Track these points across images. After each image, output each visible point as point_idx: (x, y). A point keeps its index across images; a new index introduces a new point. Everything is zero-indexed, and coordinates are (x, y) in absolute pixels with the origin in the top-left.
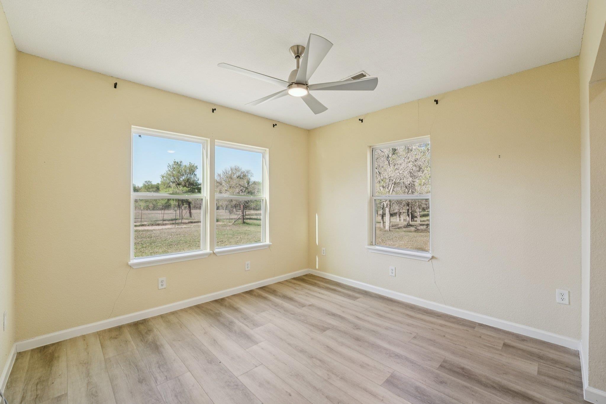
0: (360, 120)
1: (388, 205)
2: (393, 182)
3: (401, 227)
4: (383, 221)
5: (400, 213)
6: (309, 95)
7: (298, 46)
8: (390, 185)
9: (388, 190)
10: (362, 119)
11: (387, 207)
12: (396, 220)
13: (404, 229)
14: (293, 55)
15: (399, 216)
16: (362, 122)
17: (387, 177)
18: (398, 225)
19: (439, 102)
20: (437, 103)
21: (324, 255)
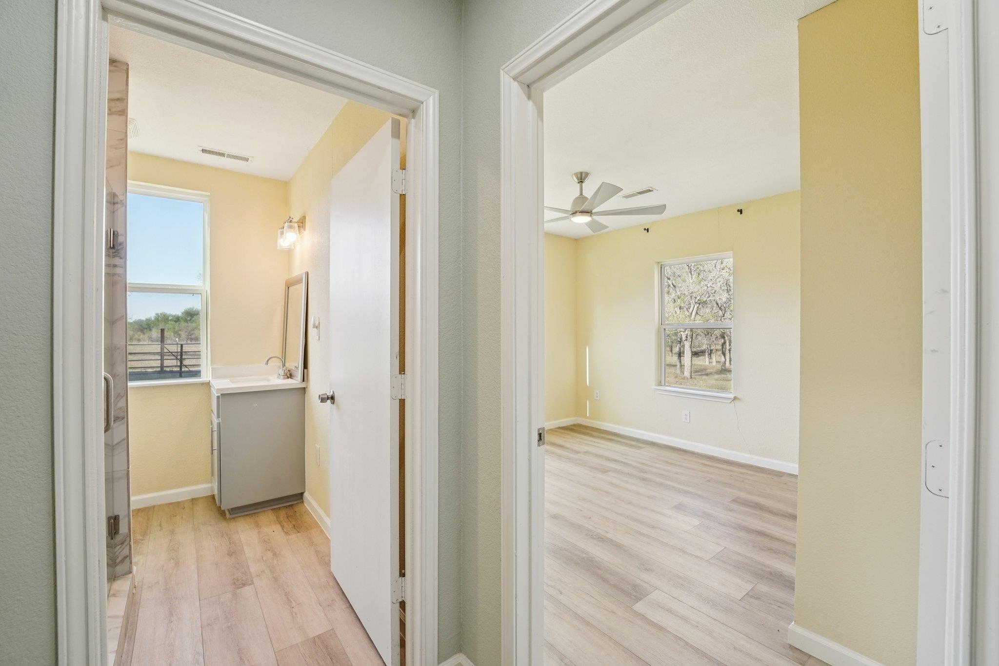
0: (645, 229)
1: (689, 337)
2: (696, 301)
3: (711, 373)
4: (680, 362)
5: (711, 351)
6: (593, 221)
7: (581, 173)
8: (692, 306)
9: (688, 314)
10: (648, 229)
11: (687, 340)
12: (703, 362)
13: (716, 376)
14: (576, 180)
15: (710, 354)
16: (648, 232)
17: (687, 294)
18: (706, 370)
19: (743, 212)
20: (741, 213)
21: (598, 398)
